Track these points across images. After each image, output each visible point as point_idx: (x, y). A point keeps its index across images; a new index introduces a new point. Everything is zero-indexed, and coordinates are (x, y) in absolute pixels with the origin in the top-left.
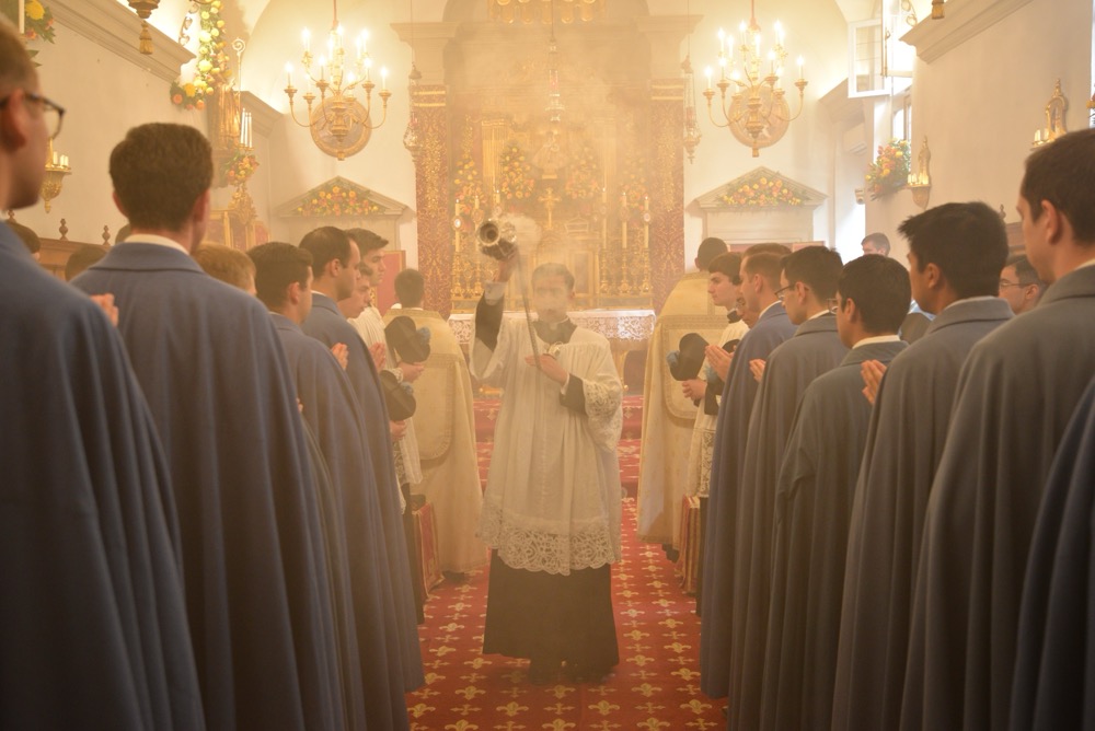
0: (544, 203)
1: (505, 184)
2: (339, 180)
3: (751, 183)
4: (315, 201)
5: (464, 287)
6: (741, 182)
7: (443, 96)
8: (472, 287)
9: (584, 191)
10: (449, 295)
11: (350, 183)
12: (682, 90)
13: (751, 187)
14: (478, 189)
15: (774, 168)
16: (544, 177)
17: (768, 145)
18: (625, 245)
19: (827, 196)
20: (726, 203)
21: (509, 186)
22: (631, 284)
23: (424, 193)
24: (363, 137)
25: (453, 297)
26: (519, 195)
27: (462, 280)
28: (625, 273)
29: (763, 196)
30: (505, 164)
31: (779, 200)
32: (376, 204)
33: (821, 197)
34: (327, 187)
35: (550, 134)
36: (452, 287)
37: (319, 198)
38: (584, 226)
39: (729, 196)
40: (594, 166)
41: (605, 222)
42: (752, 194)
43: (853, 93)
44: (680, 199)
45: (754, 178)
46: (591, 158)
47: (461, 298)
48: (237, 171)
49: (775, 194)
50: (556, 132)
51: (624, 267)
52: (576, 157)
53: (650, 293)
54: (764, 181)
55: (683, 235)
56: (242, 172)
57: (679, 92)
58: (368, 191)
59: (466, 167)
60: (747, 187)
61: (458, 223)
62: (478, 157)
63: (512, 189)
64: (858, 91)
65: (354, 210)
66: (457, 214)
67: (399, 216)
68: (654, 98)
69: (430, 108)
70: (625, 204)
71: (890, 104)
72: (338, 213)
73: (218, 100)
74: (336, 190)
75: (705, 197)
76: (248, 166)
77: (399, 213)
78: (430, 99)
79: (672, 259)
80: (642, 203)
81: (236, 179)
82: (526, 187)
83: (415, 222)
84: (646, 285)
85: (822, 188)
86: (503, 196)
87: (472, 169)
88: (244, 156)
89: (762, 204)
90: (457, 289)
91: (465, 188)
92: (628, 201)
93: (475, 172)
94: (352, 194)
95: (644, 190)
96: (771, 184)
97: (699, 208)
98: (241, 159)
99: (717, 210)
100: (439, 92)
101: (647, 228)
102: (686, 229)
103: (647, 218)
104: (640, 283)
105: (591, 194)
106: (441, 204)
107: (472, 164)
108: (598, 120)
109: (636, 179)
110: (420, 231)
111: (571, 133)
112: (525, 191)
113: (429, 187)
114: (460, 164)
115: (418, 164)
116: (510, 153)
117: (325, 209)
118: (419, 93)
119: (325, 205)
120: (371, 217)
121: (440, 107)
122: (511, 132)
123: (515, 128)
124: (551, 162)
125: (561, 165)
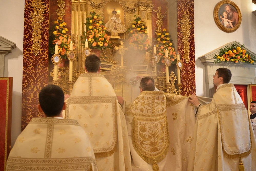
3: (232, 49)
9: (142, 46)
13: (233, 52)
17: (232, 31)
20: (219, 60)
21: (94, 37)
23: (30, 37)
26: (101, 44)
29: (239, 57)
35: (114, 12)
50: (118, 12)
54: (239, 48)
59: (61, 25)
61: (57, 59)
62: (69, 21)
66: (56, 52)
67: (9, 52)
70: (167, 55)
75: (209, 54)
77: (9, 49)
79: (189, 91)
83: (21, 58)
87: (64, 27)
89: (237, 62)
91: (61, 38)
93: (67, 30)
106: (42, 46)
107: (64, 24)
108: (142, 8)
109: (166, 43)
110: (25, 64)
111: (127, 15)
112: (104, 42)
113: (34, 33)
114: (57, 22)
115: (26, 16)
116: (92, 19)
122: (91, 7)
123: (93, 6)
124: (115, 29)
125: (121, 31)
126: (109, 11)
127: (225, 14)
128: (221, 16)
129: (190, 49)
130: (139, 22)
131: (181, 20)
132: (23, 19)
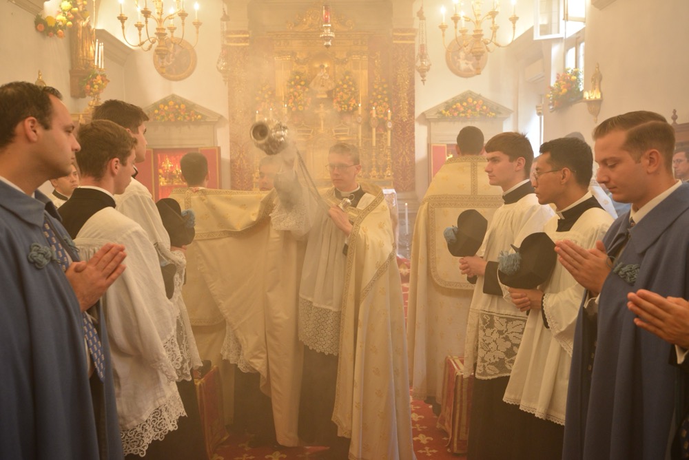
0: (318, 113)
1: (291, 101)
2: (173, 97)
3: (461, 102)
4: (156, 111)
6: (455, 101)
7: (247, 38)
9: (346, 106)
10: (251, 177)
11: (181, 98)
12: (414, 37)
13: (461, 104)
14: (272, 104)
15: (477, 91)
16: (318, 96)
17: (473, 76)
18: (374, 144)
19: (512, 111)
20: (444, 115)
21: (294, 102)
22: (378, 170)
23: (234, 106)
24: (190, 67)
28: (374, 163)
29: (470, 111)
30: (291, 87)
31: (480, 114)
32: (200, 114)
33: (509, 112)
34: (165, 102)
35: (322, 67)
36: (254, 172)
37: (159, 109)
38: (346, 130)
39: (446, 110)
40: (353, 89)
41: (360, 127)
42: (462, 109)
43: (537, 36)
44: (412, 113)
45: (463, 98)
46: (351, 83)
48: (92, 86)
49: (478, 110)
50: (326, 66)
51: (373, 159)
52: (341, 83)
53: (391, 178)
54: (471, 101)
55: (414, 138)
56: (96, 86)
57: (412, 38)
58: (194, 105)
59: (264, 88)
60: (459, 104)
62: (272, 81)
63: (296, 104)
64: (541, 34)
65: (185, 118)
67: (217, 122)
68: (394, 42)
69: (238, 47)
70: (374, 115)
71: (563, 44)
72: (173, 120)
73: (77, 33)
74: (171, 103)
75: (430, 111)
76: (100, 82)
77: (217, 120)
79: (407, 153)
80: (386, 114)
81: (91, 91)
82: (305, 102)
83: (228, 127)
84: (389, 172)
85: (510, 106)
86: (290, 109)
87: (267, 90)
88: (97, 75)
89: (469, 116)
91: (263, 103)
92: (377, 114)
93: (269, 93)
94: (183, 106)
95: (387, 106)
96: (475, 102)
97: (425, 119)
98: (95, 76)
99: (437, 120)
100: (245, 36)
101: (389, 132)
102: (416, 133)
103: (390, 125)
104: (385, 171)
105: (351, 108)
106: (246, 114)
107: (268, 87)
108: (356, 57)
109: (381, 99)
110: (231, 133)
111: (337, 66)
112: (305, 106)
113: (238, 102)
114: (260, 87)
115: (229, 86)
116: (294, 79)
117: (163, 117)
118: (230, 36)
119: (164, 114)
120: (197, 123)
121: (245, 47)
122: (295, 65)
123: (298, 62)
124: (322, 86)
125: (330, 88)
126: (317, 65)
127: (462, 54)
128: (456, 58)
129: (409, 104)
130: (347, 77)
131: (397, 70)
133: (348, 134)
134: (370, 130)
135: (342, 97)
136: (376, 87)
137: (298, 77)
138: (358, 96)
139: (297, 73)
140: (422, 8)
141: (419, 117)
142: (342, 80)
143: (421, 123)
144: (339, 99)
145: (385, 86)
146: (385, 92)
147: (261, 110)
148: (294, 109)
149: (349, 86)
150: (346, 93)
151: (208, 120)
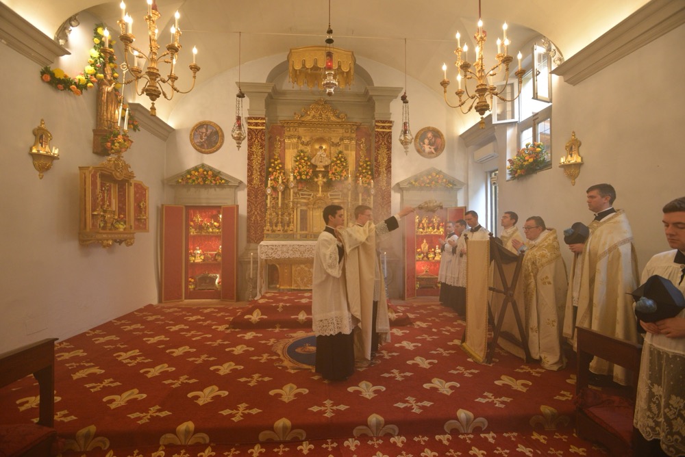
0: (317, 181)
1: (296, 171)
2: (203, 166)
3: (427, 175)
4: (189, 176)
5: (271, 226)
6: (422, 174)
7: (264, 123)
8: (276, 226)
9: (339, 176)
10: (263, 230)
11: (209, 167)
12: (391, 126)
13: (427, 177)
14: (282, 174)
15: (438, 168)
16: (318, 169)
19: (464, 184)
20: (414, 185)
21: (299, 172)
23: (252, 174)
24: (219, 144)
25: (265, 232)
26: (304, 177)
27: (271, 223)
29: (434, 182)
30: (296, 161)
31: (441, 185)
32: (224, 179)
33: (462, 184)
34: (196, 169)
35: (321, 148)
36: (265, 226)
37: (191, 175)
38: (339, 195)
39: (415, 181)
40: (344, 164)
41: (350, 192)
42: (428, 181)
43: (495, 121)
44: (389, 183)
45: (429, 173)
46: (343, 160)
47: (270, 232)
48: (113, 143)
49: (440, 182)
50: (324, 147)
52: (335, 159)
54: (434, 174)
55: (390, 202)
56: (118, 145)
57: (390, 127)
58: (220, 172)
59: (276, 162)
60: (425, 178)
61: (269, 191)
62: (282, 157)
63: (300, 174)
64: (498, 120)
65: (211, 182)
66: (269, 185)
67: (238, 186)
68: (376, 130)
69: (256, 129)
70: (361, 184)
72: (202, 183)
73: (102, 96)
74: (201, 170)
75: (403, 182)
76: (122, 141)
78: (256, 124)
80: (369, 184)
81: (112, 149)
82: (307, 173)
83: (246, 190)
85: (461, 179)
86: (295, 177)
87: (278, 164)
88: (119, 134)
89: (433, 187)
90: (268, 227)
91: (274, 173)
92: (363, 183)
93: (280, 166)
94: (210, 173)
95: (370, 177)
97: (399, 188)
98: (116, 135)
99: (408, 189)
100: (262, 121)
101: (372, 197)
102: (392, 199)
103: (373, 192)
105: (343, 178)
106: (261, 181)
107: (279, 161)
108: (346, 142)
109: (366, 172)
110: (248, 195)
111: (332, 148)
112: (307, 175)
113: (255, 172)
114: (272, 160)
115: (249, 159)
116: (299, 156)
117: (194, 181)
118: (251, 121)
119: (194, 178)
120: (221, 186)
121: (262, 129)
122: (301, 145)
123: (303, 143)
124: (321, 162)
125: (327, 164)
126: (317, 147)
127: (426, 141)
128: (422, 143)
129: (387, 177)
130: (340, 155)
131: (378, 150)
132: (246, 161)
133: (340, 197)
134: (358, 196)
135: (336, 170)
136: (361, 164)
137: (302, 154)
138: (348, 170)
139: (302, 151)
140: (405, 93)
141: (394, 187)
142: (336, 157)
143: (395, 191)
144: (334, 171)
145: (369, 163)
146: (368, 168)
147: (272, 178)
148: (298, 178)
149: (341, 162)
150: (339, 167)
151: (230, 184)
